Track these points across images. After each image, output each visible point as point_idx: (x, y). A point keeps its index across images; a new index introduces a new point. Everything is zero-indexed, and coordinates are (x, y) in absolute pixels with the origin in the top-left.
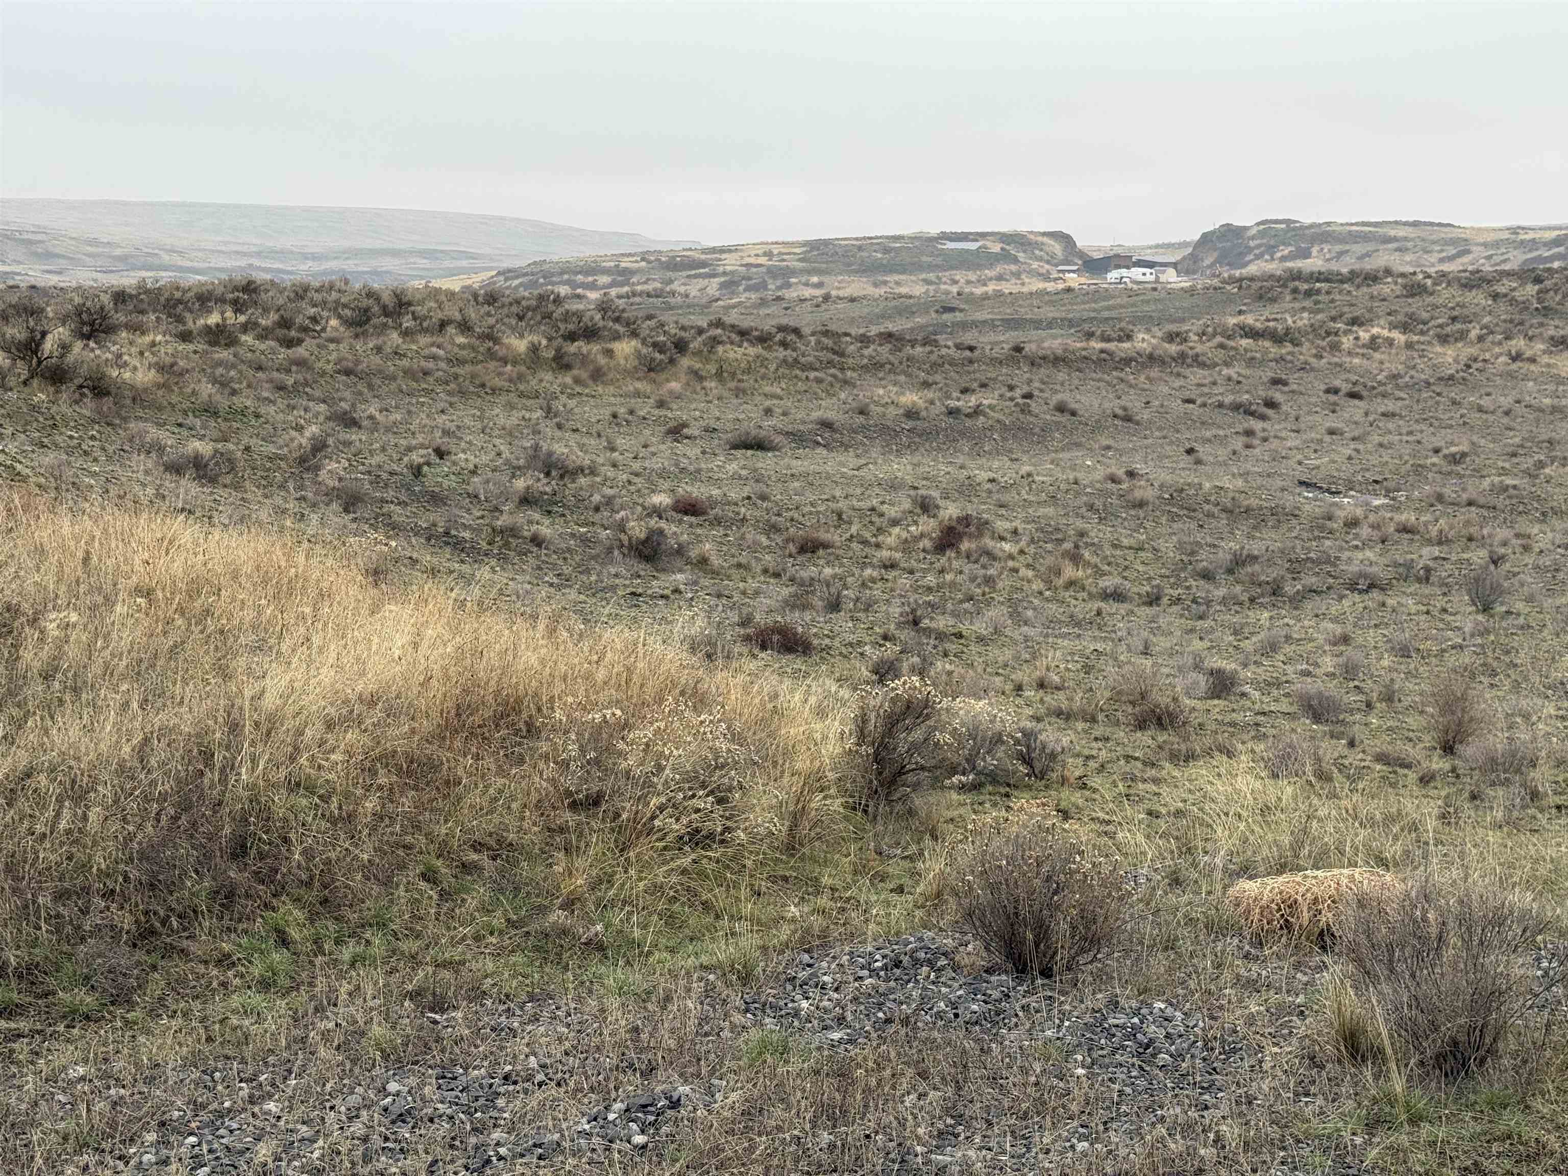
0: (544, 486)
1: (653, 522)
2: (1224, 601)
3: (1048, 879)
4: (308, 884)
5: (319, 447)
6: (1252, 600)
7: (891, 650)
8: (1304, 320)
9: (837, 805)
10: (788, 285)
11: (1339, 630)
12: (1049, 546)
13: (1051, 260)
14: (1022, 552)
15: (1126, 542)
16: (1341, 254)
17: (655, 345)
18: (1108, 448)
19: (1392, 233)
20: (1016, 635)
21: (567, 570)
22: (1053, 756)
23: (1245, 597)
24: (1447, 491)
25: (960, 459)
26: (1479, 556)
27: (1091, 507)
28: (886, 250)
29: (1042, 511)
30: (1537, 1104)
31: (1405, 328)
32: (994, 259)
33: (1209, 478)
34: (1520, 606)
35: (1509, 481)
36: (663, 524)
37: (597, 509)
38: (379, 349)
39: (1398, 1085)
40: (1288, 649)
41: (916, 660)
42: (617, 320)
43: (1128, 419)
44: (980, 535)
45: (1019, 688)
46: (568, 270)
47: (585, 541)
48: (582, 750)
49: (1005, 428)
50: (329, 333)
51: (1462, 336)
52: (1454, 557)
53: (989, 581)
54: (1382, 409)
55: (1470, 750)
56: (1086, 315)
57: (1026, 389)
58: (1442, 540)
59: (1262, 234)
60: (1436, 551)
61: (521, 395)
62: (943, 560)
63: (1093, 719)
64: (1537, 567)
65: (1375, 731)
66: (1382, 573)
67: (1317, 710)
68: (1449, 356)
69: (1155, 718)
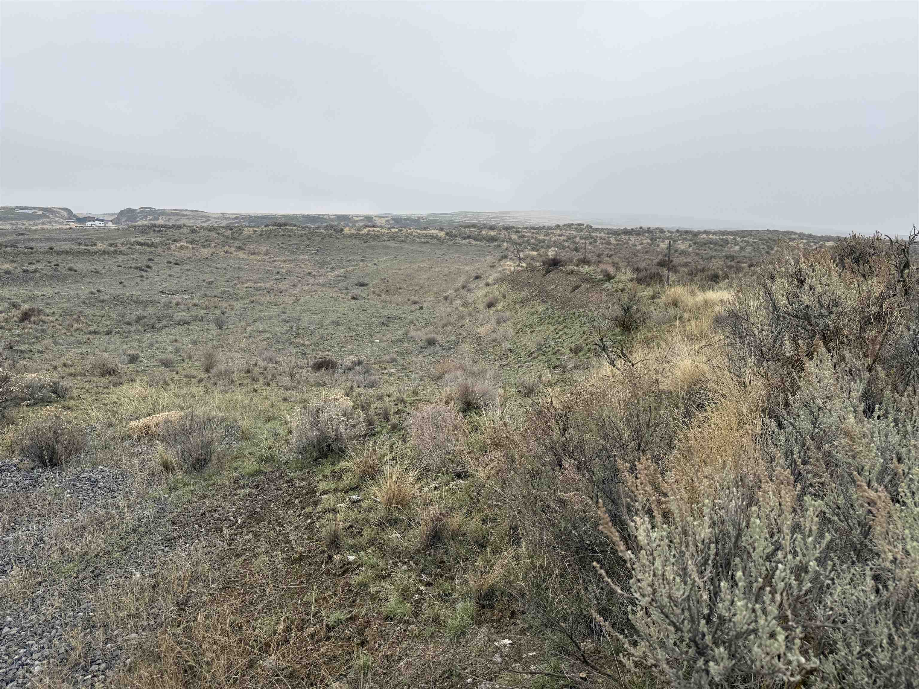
2: (135, 332)
6: (145, 330)
8: (158, 240)
11: (174, 337)
12: (68, 317)
13: (63, 217)
14: (57, 320)
15: (98, 314)
16: (169, 219)
18: (90, 282)
19: (185, 213)
20: (55, 349)
22: (66, 389)
23: (142, 330)
24: (208, 293)
25: (30, 288)
26: (218, 312)
27: (84, 303)
29: (64, 305)
30: (223, 472)
31: (191, 243)
32: (39, 217)
33: (128, 291)
34: (231, 326)
35: (227, 289)
39: (180, 476)
40: (157, 345)
41: (10, 361)
43: (97, 272)
44: (39, 315)
45: (55, 367)
49: (48, 276)
51: (209, 246)
52: (210, 313)
53: (43, 331)
54: (185, 268)
55: (214, 371)
56: (78, 237)
57: (56, 263)
58: (207, 308)
59: (141, 212)
60: (205, 311)
62: (24, 325)
63: (85, 375)
64: (235, 314)
65: (184, 368)
66: (188, 319)
67: (166, 364)
68: (206, 252)
69: (108, 372)
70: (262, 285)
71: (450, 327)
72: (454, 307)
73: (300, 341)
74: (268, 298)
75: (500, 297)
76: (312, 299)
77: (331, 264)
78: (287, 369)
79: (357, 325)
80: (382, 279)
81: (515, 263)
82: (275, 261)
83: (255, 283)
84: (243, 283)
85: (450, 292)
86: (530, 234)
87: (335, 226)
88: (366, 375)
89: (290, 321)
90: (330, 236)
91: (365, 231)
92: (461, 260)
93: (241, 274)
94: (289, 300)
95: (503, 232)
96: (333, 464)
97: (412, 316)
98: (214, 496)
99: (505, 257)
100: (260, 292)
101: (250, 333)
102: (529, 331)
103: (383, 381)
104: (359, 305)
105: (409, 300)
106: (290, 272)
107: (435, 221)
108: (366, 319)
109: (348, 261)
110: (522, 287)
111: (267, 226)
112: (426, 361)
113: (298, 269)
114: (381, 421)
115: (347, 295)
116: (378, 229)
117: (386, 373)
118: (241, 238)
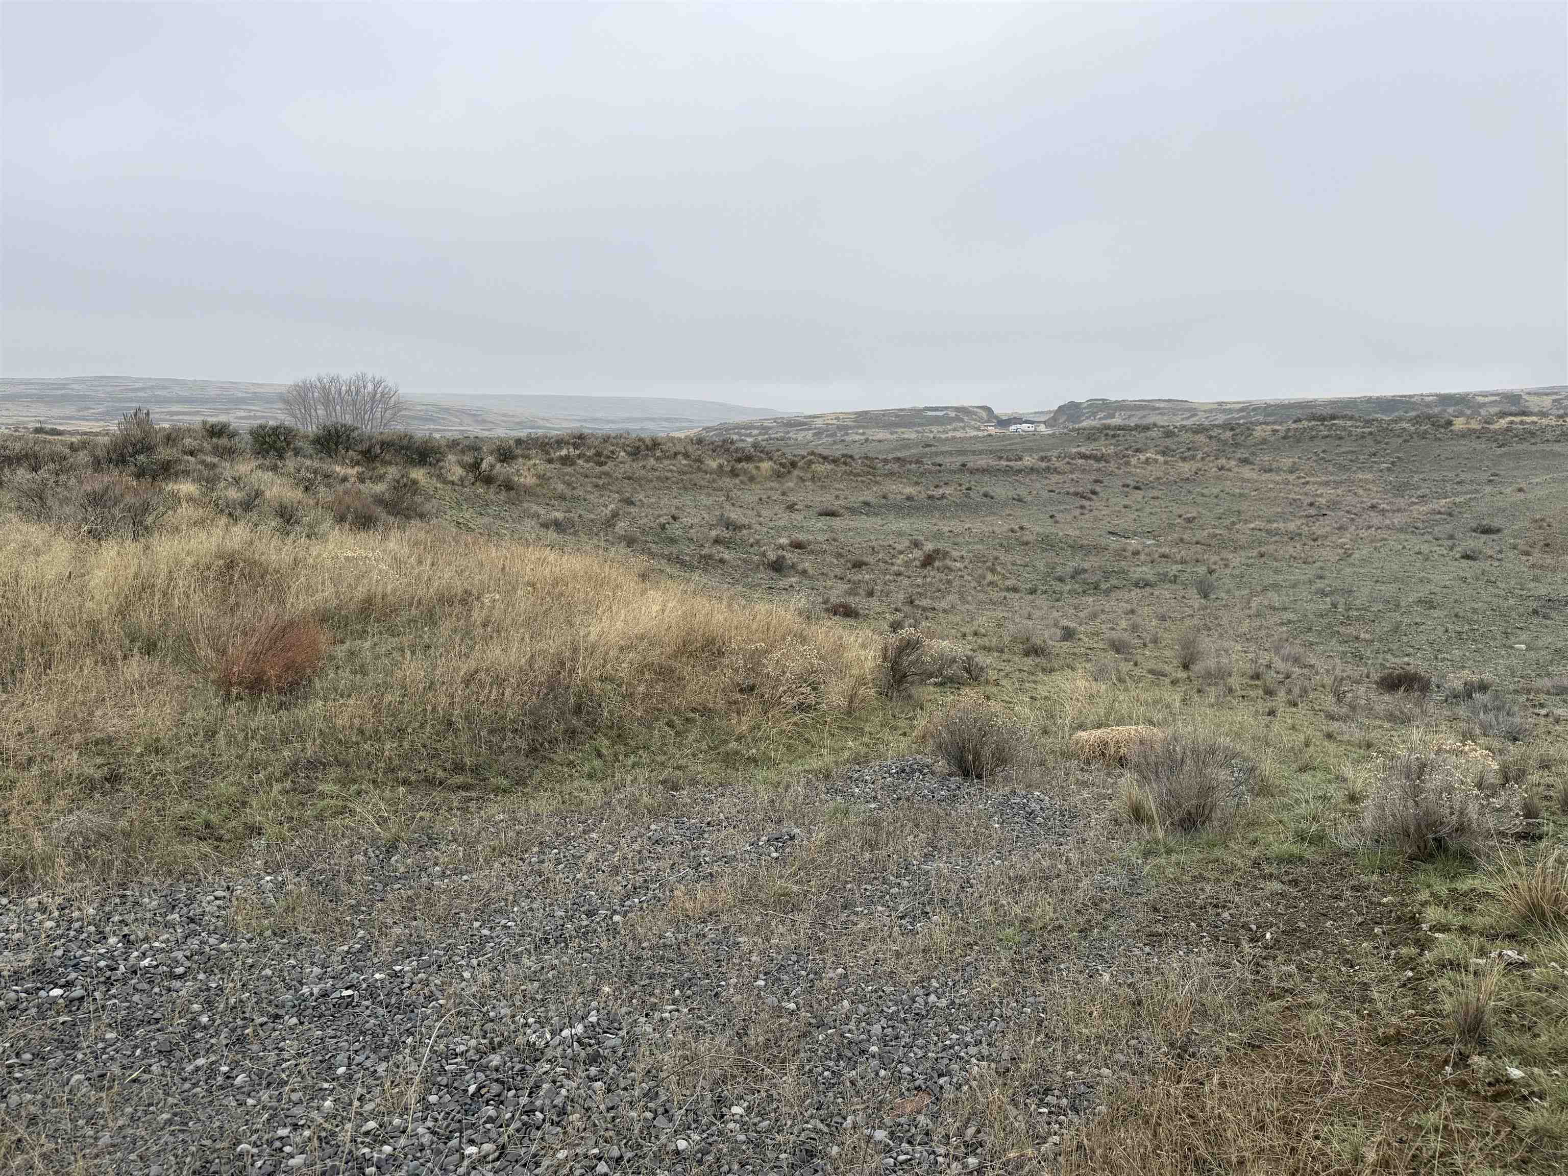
0: (726, 534)
1: (780, 552)
2: (1069, 592)
3: (980, 729)
4: (611, 728)
5: (615, 515)
6: (1084, 592)
7: (899, 616)
8: (1111, 450)
9: (872, 692)
10: (847, 434)
11: (1129, 606)
12: (979, 565)
13: (981, 420)
14: (966, 567)
15: (1019, 562)
16: (1130, 416)
17: (781, 464)
18: (1010, 515)
19: (1157, 405)
20: (963, 609)
21: (737, 576)
22: (982, 669)
23: (1080, 590)
24: (1185, 537)
25: (934, 521)
26: (1202, 570)
27: (1001, 545)
28: (897, 416)
29: (975, 547)
30: (1232, 844)
31: (1164, 453)
32: (951, 420)
33: (1062, 530)
34: (1223, 595)
35: (1218, 531)
36: (785, 553)
37: (752, 546)
38: (644, 467)
39: (1160, 834)
40: (1103, 616)
41: (912, 621)
42: (762, 452)
43: (1020, 500)
44: (944, 558)
45: (964, 635)
46: (737, 427)
47: (745, 561)
48: (746, 664)
49: (957, 505)
50: (620, 459)
51: (1193, 457)
52: (1189, 570)
53: (949, 582)
54: (1152, 495)
55: (1197, 668)
56: (998, 448)
57: (968, 485)
58: (1183, 562)
59: (1089, 406)
60: (1180, 567)
61: (714, 489)
62: (926, 571)
63: (1002, 651)
64: (1232, 575)
65: (1148, 658)
66: (1150, 577)
67: (1118, 647)
68: (1186, 468)
69: (1034, 651)
70: (1281, 525)
73: (1351, 630)
76: (1376, 555)
77: (1418, 488)
78: (1328, 681)
79: (1475, 611)
80: (1536, 521)
82: (1308, 483)
83: (1269, 521)
84: (1246, 522)
87: (1435, 416)
88: (1502, 715)
89: (1332, 593)
90: (1423, 436)
91: (1503, 423)
93: (1244, 506)
94: (1329, 555)
96: (1451, 877)
98: (1218, 880)
100: (1277, 538)
101: (1258, 610)
103: (1541, 730)
104: (1479, 572)
106: (1338, 503)
108: (1495, 600)
109: (1458, 483)
111: (1299, 420)
113: (1350, 498)
114: (1553, 813)
115: (1451, 549)
116: (1535, 419)
117: (1547, 715)
118: (1248, 443)
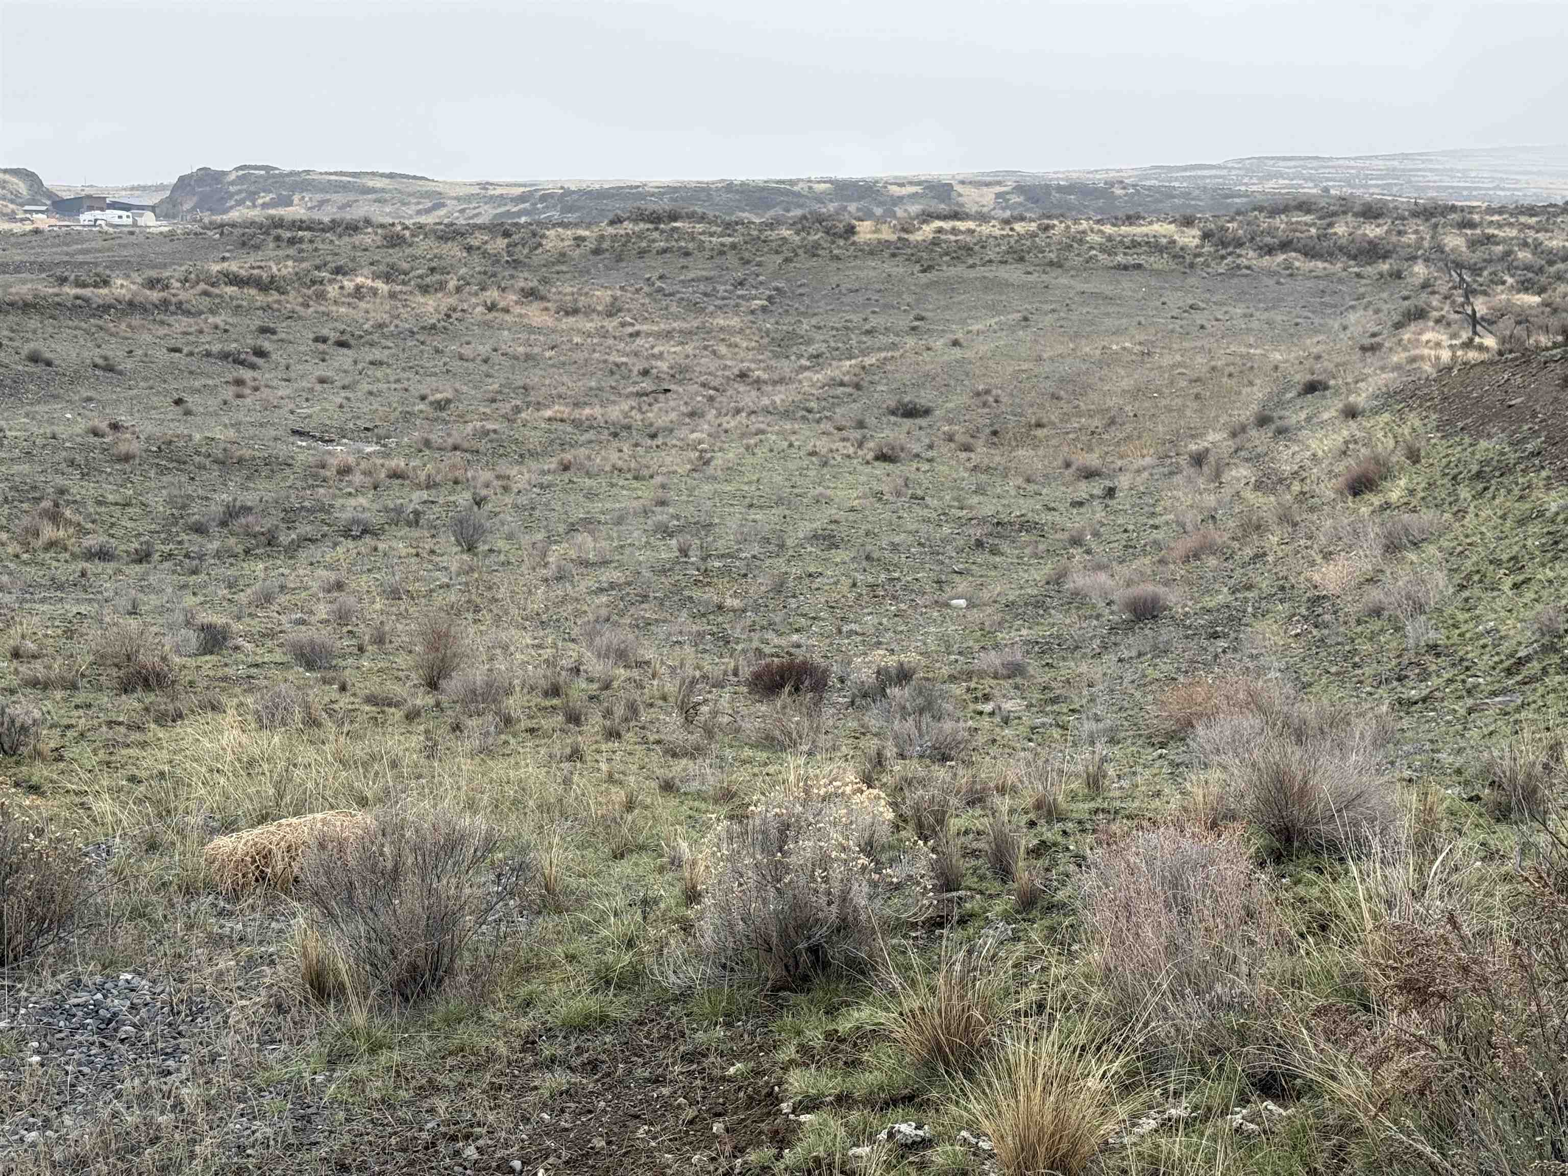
2: (218, 555)
6: (247, 552)
8: (289, 268)
11: (332, 576)
12: (25, 506)
15: (111, 498)
16: (322, 203)
18: (89, 399)
19: (371, 184)
22: (24, 729)
23: (239, 549)
24: (433, 437)
26: (463, 498)
27: (72, 463)
29: (16, 468)
30: (488, 1014)
31: (387, 278)
33: (200, 428)
34: (501, 544)
35: (490, 426)
39: (359, 1018)
40: (283, 599)
43: (110, 369)
51: (441, 286)
52: (441, 500)
54: (370, 357)
55: (453, 685)
56: (57, 259)
58: (430, 485)
59: (241, 179)
60: (424, 494)
63: (74, 687)
64: (515, 506)
65: (365, 673)
66: (374, 518)
67: (309, 657)
68: (430, 306)
69: (141, 679)
70: (597, 411)
71: (1212, 562)
72: (1227, 492)
73: (710, 595)
74: (614, 456)
75: (1399, 457)
76: (749, 460)
77: (810, 341)
78: (671, 688)
79: (895, 547)
80: (978, 394)
81: (1454, 336)
82: (637, 334)
83: (576, 405)
84: (539, 406)
85: (1213, 437)
86: (1513, 233)
87: (830, 217)
88: (926, 718)
89: (681, 530)
90: (813, 251)
91: (927, 231)
92: (1255, 325)
93: (534, 377)
94: (677, 462)
95: (1413, 225)
96: (832, 1011)
97: (1076, 521)
98: (461, 1087)
99: (1420, 314)
100: (591, 435)
101: (559, 568)
102: (1508, 583)
103: (981, 739)
104: (900, 482)
105: (1068, 465)
106: (684, 370)
107: (1169, 194)
108: (924, 528)
109: (868, 332)
110: (1484, 420)
111: (616, 221)
112: (1129, 676)
113: (706, 361)
114: (982, 878)
115: (860, 445)
116: (971, 225)
117: (992, 714)
118: (536, 260)
